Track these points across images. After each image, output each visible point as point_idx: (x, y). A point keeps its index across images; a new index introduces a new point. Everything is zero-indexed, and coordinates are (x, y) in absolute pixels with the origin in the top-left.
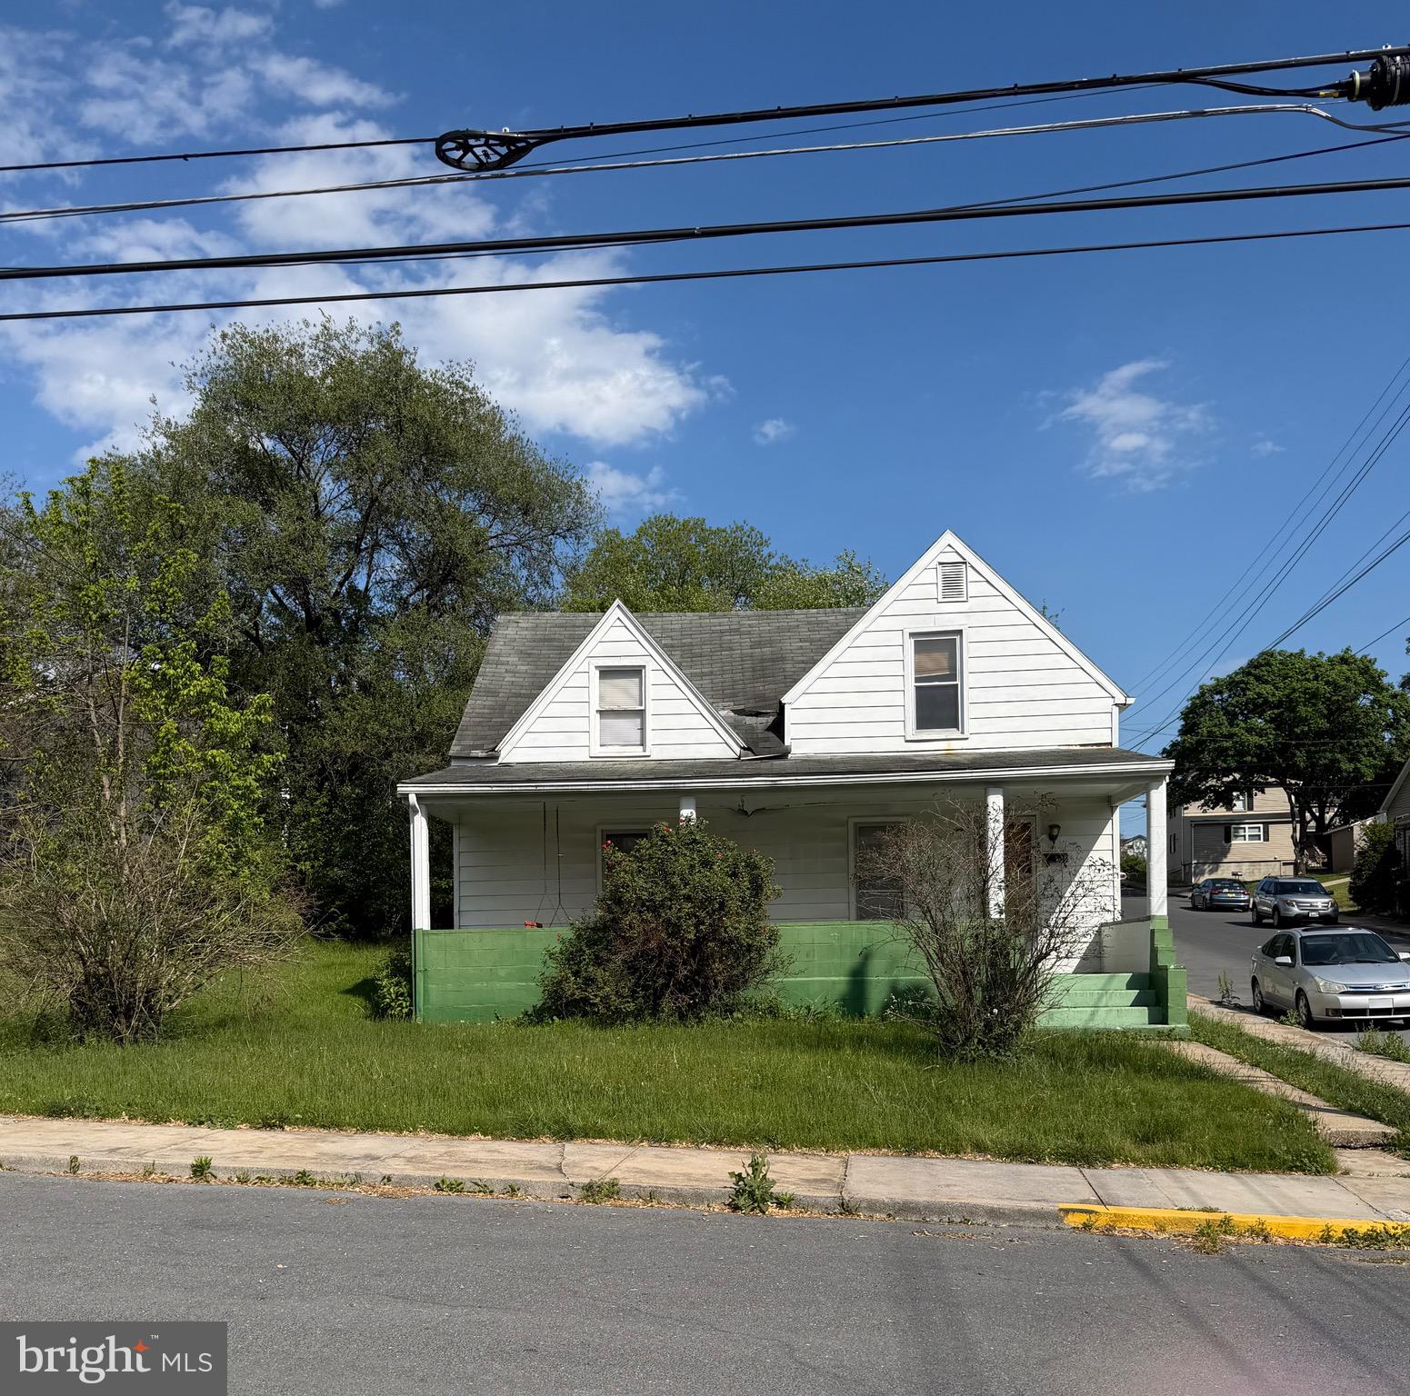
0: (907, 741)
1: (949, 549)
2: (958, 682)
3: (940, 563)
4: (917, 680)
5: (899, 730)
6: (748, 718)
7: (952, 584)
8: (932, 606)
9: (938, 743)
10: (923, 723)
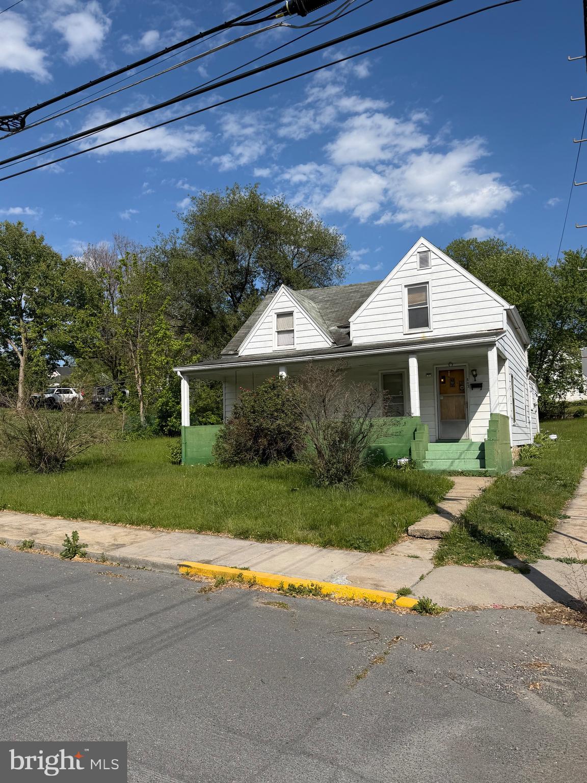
0: (404, 334)
1: (422, 245)
2: (428, 306)
3: (418, 253)
4: (409, 306)
5: (400, 329)
6: (342, 329)
7: (424, 261)
8: (415, 272)
9: (419, 334)
10: (412, 325)
